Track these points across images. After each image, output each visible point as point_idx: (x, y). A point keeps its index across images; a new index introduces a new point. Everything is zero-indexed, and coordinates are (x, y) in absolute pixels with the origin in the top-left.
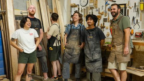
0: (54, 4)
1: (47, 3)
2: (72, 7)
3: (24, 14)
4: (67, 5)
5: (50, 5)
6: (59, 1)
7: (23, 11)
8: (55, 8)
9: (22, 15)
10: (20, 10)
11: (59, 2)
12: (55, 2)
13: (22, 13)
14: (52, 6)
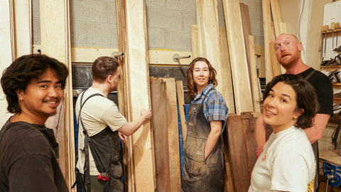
0: (269, 31)
1: (249, 29)
2: (326, 34)
3: (183, 62)
4: (310, 33)
5: (258, 34)
6: (282, 21)
7: (182, 54)
8: (270, 43)
9: (177, 63)
10: (173, 50)
11: (284, 24)
12: (273, 25)
13: (177, 60)
14: (262, 38)
